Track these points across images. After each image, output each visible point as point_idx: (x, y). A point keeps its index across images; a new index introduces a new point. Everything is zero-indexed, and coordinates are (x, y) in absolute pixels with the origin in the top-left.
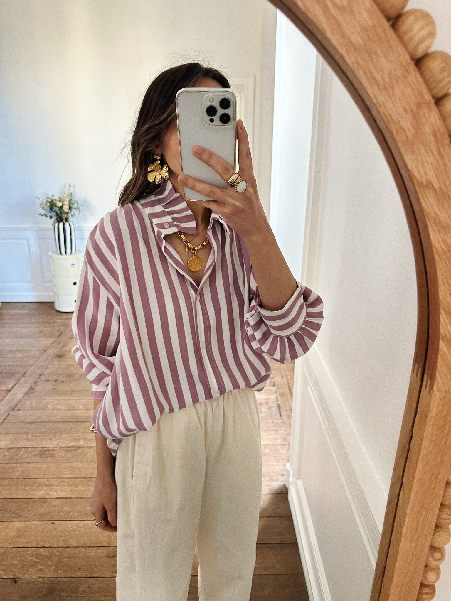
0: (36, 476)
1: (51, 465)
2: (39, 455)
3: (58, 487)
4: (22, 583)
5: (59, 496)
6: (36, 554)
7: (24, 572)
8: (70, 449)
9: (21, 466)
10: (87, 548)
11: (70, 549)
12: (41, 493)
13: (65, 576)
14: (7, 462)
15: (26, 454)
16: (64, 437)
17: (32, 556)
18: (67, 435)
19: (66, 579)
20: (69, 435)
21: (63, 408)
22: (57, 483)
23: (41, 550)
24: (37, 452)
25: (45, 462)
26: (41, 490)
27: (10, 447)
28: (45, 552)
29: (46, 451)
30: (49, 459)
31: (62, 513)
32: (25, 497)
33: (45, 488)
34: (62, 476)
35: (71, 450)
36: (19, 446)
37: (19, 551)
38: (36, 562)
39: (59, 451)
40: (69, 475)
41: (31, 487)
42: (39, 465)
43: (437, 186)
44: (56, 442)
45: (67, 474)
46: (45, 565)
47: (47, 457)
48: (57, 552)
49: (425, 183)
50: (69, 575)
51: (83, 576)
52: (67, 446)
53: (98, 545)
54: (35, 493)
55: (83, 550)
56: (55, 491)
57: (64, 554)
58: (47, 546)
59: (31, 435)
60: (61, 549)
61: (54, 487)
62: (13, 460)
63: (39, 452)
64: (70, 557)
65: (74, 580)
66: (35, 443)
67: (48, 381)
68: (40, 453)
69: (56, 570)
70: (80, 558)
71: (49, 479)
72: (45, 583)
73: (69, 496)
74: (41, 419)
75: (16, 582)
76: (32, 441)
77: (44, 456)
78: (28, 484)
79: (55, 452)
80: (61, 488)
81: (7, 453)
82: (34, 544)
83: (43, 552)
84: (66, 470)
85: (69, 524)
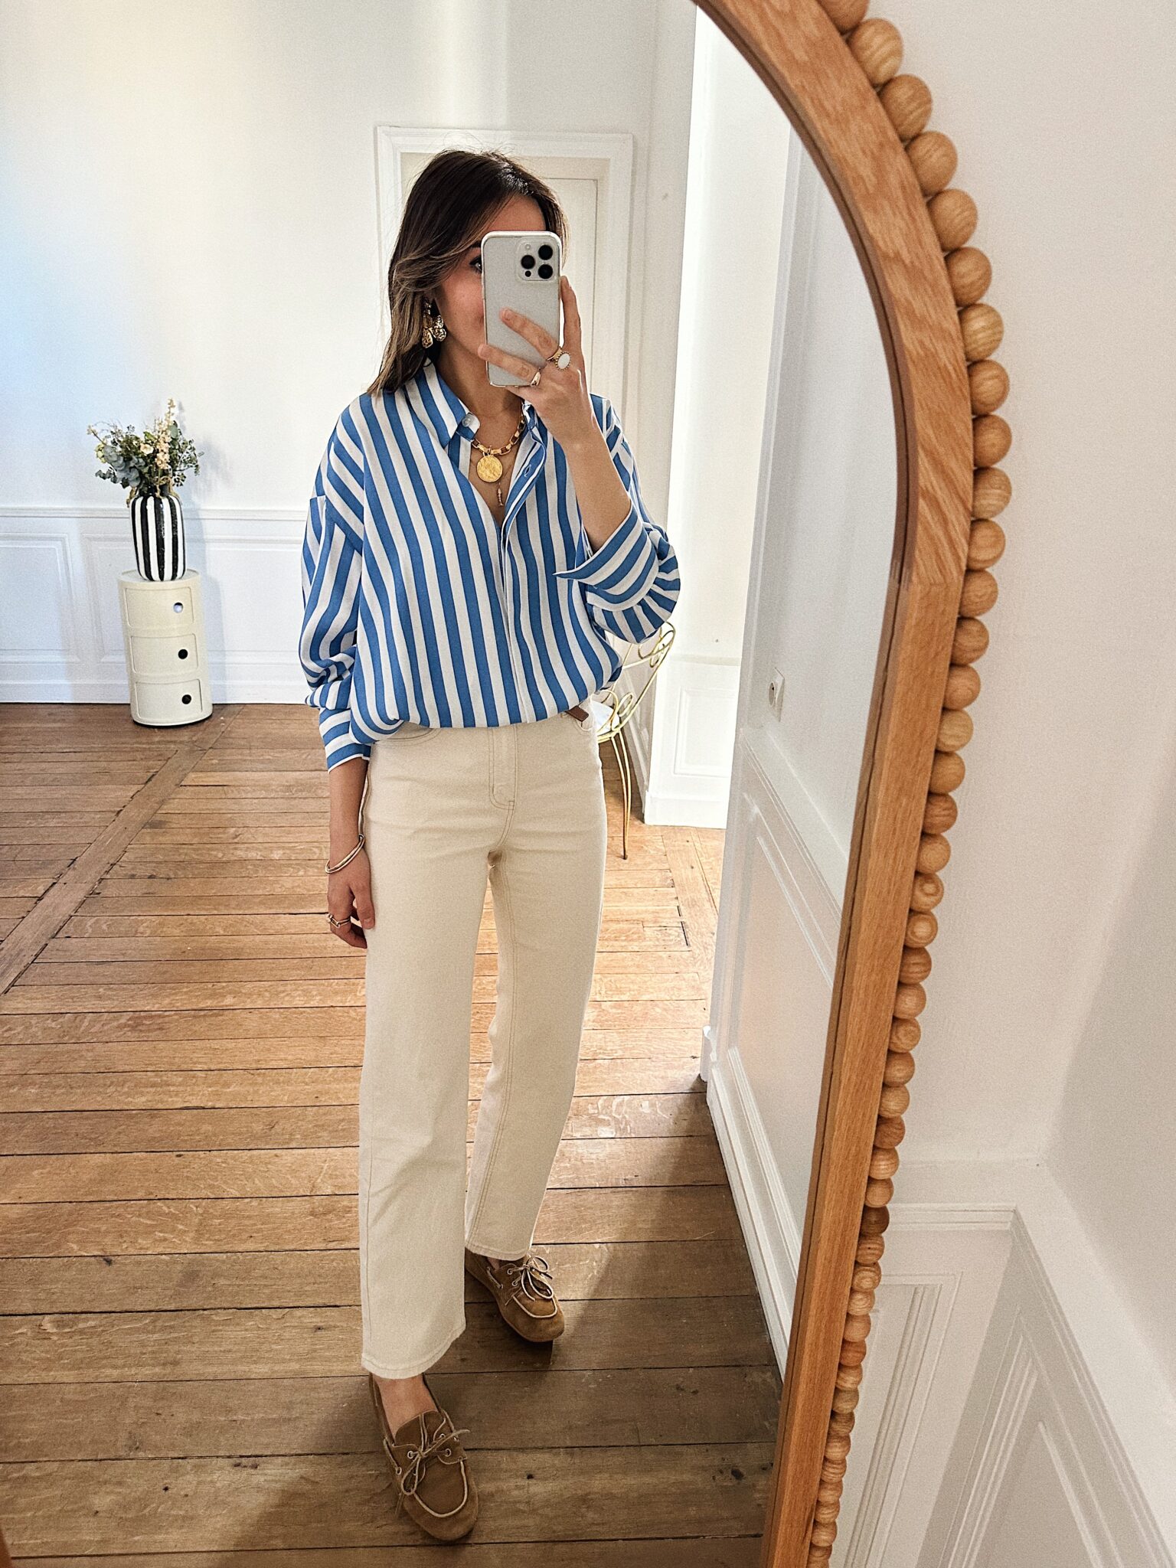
0: (127, 1068)
1: (162, 1045)
2: (129, 1026)
3: (181, 1088)
4: (125, 1265)
5: (186, 1105)
6: (147, 1213)
7: (125, 1246)
8: (202, 1013)
9: (90, 1048)
10: (264, 1199)
11: (225, 1202)
12: (144, 1099)
13: (219, 1250)
14: (56, 1041)
15: (98, 1026)
16: (185, 990)
17: (140, 1216)
18: (192, 987)
19: (224, 1256)
20: (197, 986)
21: (176, 932)
22: (181, 1079)
23: (159, 1204)
24: (123, 1021)
25: (145, 1039)
26: (142, 1094)
27: (57, 1011)
28: (169, 1208)
29: (145, 1018)
30: (153, 1035)
31: (198, 1138)
32: (108, 1108)
33: (153, 1090)
34: (190, 1067)
35: (205, 1016)
36: (80, 1009)
37: (109, 1208)
38: (151, 1225)
39: (176, 1017)
40: (205, 1063)
41: (119, 1089)
42: (132, 1046)
43: (907, 261)
44: (167, 1001)
45: (200, 1063)
46: (173, 1230)
47: (149, 1031)
48: (197, 1207)
49: (892, 255)
50: (226, 1248)
51: (262, 1249)
52: (195, 1007)
53: (289, 1195)
54: (130, 1099)
55: (255, 1203)
56: (176, 1095)
57: (211, 1211)
58: (171, 1197)
59: (106, 986)
60: (204, 1203)
61: (172, 1089)
62: (67, 1038)
63: (128, 1020)
64: (226, 1216)
65: (241, 1257)
66: (116, 1003)
67: (133, 877)
68: (130, 1022)
69: (197, 1240)
70: (249, 1217)
71: (161, 1073)
72: (175, 1262)
73: (210, 1104)
74: (123, 954)
75: (109, 1262)
76: (110, 999)
77: (140, 1028)
78: (112, 1083)
79: (167, 1019)
80: (188, 1089)
81: (53, 1025)
82: (140, 1194)
83: (165, 1208)
84: (196, 1055)
85: (217, 1157)
